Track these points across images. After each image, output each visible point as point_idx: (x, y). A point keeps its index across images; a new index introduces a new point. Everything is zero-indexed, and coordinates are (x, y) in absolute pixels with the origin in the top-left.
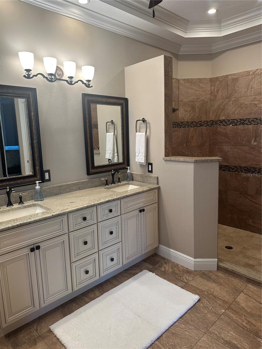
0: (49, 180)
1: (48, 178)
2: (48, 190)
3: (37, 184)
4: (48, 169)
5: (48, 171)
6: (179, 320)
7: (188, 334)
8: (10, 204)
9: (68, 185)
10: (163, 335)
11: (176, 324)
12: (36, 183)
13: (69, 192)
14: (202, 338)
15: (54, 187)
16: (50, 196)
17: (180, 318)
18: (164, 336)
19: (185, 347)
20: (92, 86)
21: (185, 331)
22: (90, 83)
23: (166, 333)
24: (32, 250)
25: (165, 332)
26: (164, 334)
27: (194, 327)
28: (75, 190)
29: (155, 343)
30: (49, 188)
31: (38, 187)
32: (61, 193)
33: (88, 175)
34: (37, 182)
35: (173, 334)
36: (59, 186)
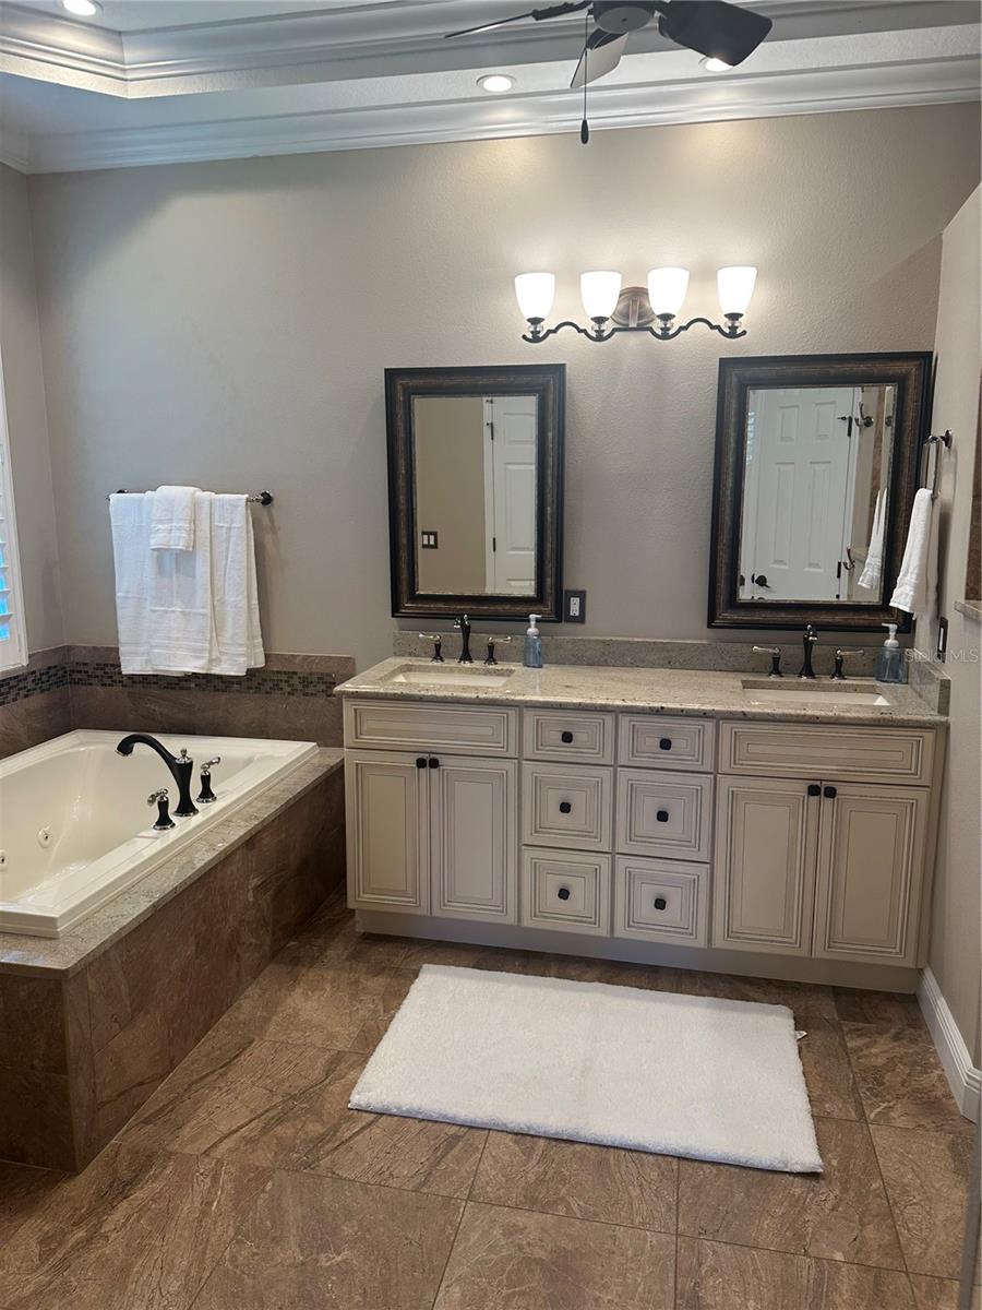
0: (581, 619)
1: (577, 614)
2: (570, 646)
3: (533, 623)
4: (580, 587)
5: (582, 595)
6: (670, 1159)
7: (634, 1194)
8: (466, 656)
9: (631, 643)
10: (576, 1146)
11: (643, 1155)
12: (529, 621)
13: (632, 665)
14: (648, 1233)
15: (589, 641)
16: (574, 664)
17: (680, 1158)
18: (578, 1148)
19: (581, 1203)
20: (744, 333)
21: (641, 1185)
22: (737, 324)
23: (589, 1148)
24: (421, 763)
25: (591, 1144)
26: (583, 1146)
27: (678, 1201)
28: (653, 665)
29: (536, 1139)
30: (574, 641)
31: (532, 630)
32: (606, 664)
33: (709, 626)
34: (532, 616)
35: (603, 1163)
36: (603, 642)
